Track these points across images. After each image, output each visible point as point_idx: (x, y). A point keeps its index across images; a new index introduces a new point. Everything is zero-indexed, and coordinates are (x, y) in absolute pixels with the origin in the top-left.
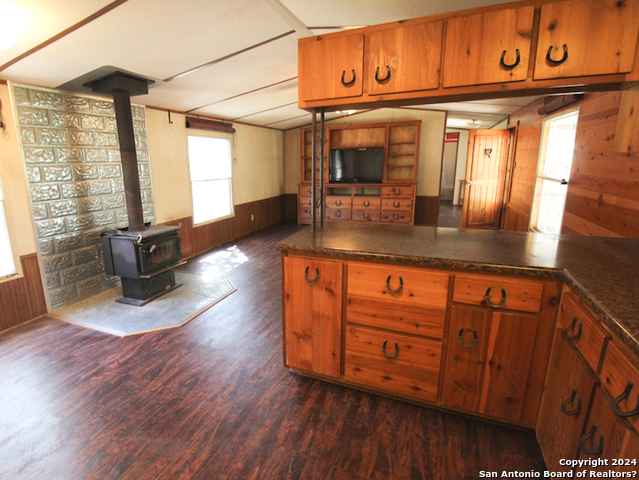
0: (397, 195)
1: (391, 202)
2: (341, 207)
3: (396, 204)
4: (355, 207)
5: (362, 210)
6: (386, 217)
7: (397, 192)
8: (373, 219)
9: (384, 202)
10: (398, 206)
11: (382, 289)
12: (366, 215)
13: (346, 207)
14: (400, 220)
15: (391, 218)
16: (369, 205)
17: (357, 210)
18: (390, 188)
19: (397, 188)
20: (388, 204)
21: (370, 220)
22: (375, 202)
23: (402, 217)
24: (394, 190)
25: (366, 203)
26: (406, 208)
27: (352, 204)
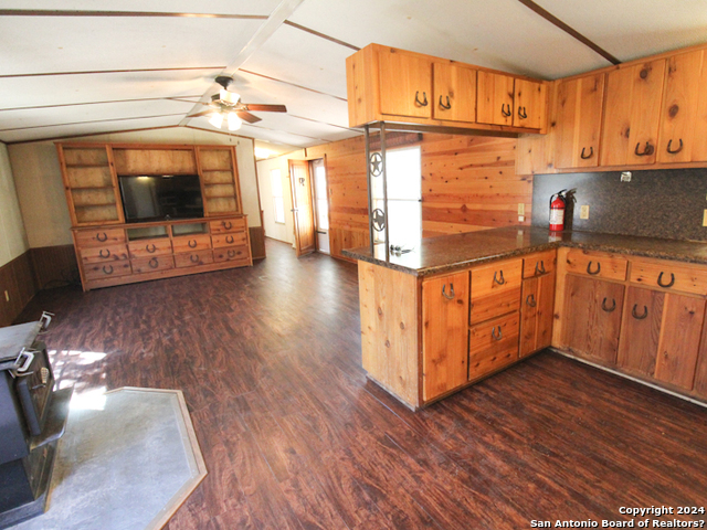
0: (228, 229)
1: (223, 238)
2: (157, 253)
3: (230, 239)
4: (177, 251)
5: (187, 253)
6: (221, 256)
7: (228, 226)
8: (205, 260)
9: (214, 239)
10: (232, 241)
11: (491, 285)
12: (195, 258)
13: (164, 252)
14: (237, 257)
15: (225, 256)
16: (195, 245)
17: (181, 254)
18: (219, 222)
19: (227, 221)
20: (220, 241)
21: (201, 263)
22: (203, 240)
23: (239, 253)
24: (224, 224)
25: (192, 243)
26: (241, 242)
27: (172, 247)
